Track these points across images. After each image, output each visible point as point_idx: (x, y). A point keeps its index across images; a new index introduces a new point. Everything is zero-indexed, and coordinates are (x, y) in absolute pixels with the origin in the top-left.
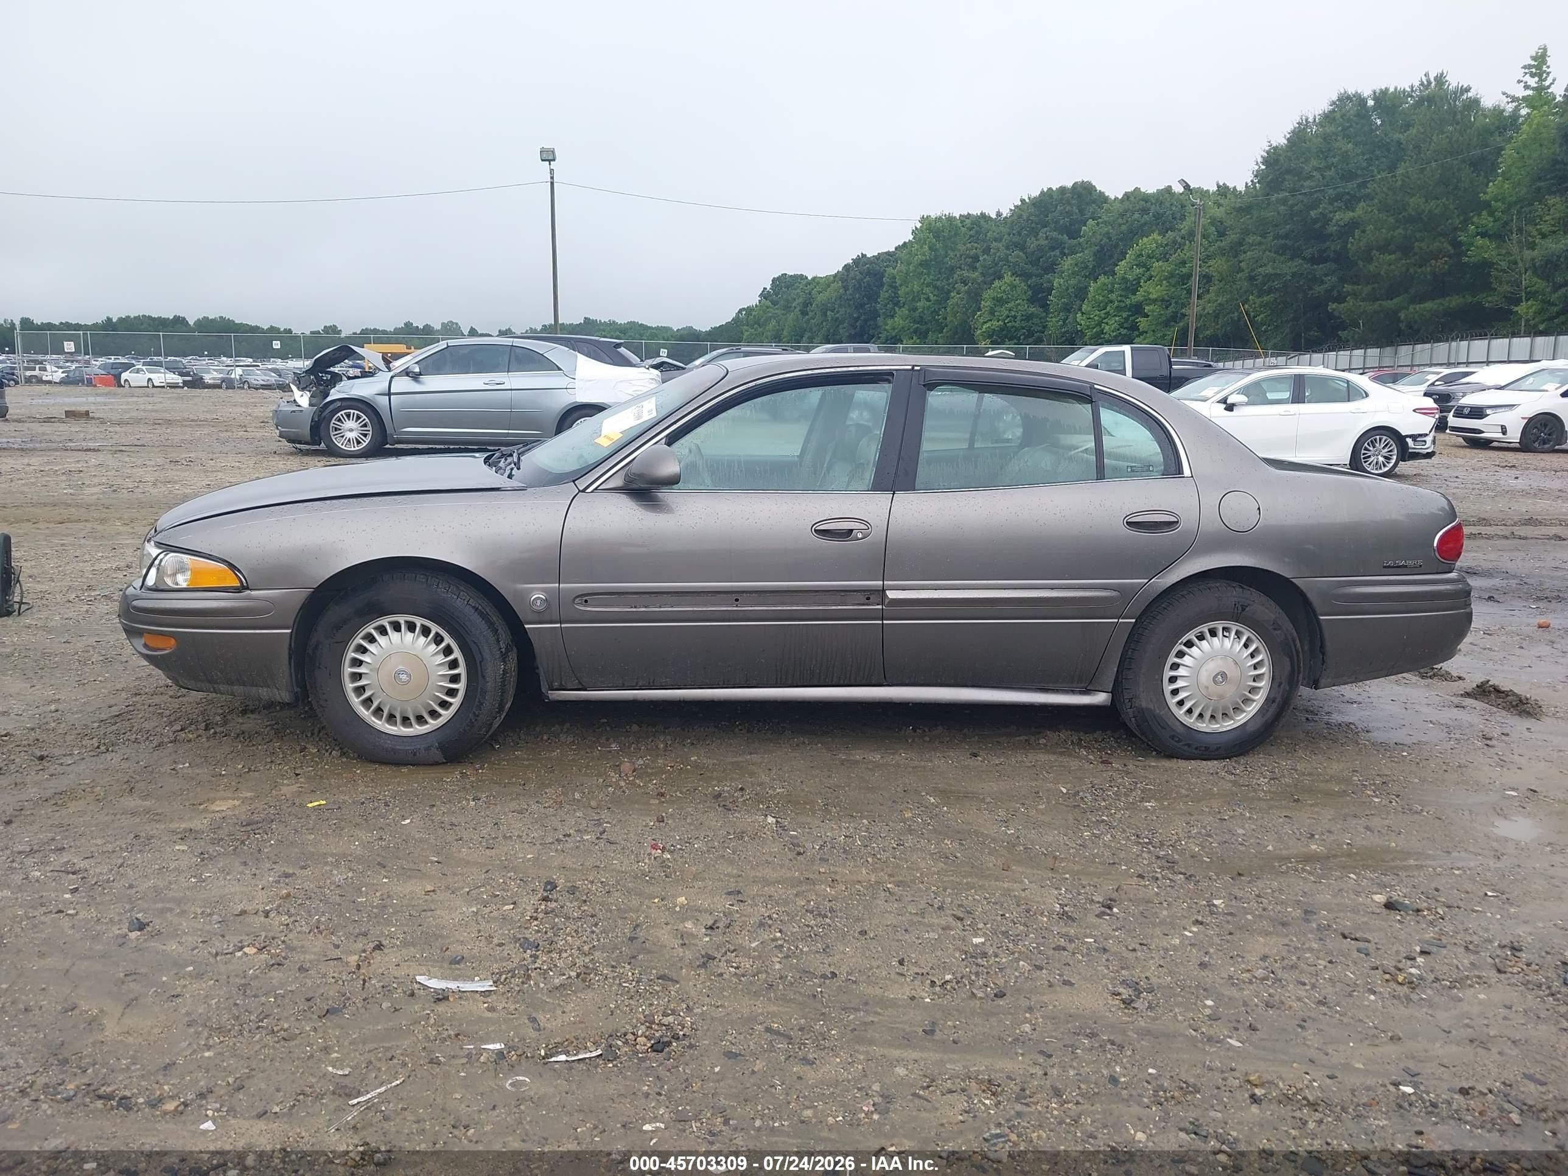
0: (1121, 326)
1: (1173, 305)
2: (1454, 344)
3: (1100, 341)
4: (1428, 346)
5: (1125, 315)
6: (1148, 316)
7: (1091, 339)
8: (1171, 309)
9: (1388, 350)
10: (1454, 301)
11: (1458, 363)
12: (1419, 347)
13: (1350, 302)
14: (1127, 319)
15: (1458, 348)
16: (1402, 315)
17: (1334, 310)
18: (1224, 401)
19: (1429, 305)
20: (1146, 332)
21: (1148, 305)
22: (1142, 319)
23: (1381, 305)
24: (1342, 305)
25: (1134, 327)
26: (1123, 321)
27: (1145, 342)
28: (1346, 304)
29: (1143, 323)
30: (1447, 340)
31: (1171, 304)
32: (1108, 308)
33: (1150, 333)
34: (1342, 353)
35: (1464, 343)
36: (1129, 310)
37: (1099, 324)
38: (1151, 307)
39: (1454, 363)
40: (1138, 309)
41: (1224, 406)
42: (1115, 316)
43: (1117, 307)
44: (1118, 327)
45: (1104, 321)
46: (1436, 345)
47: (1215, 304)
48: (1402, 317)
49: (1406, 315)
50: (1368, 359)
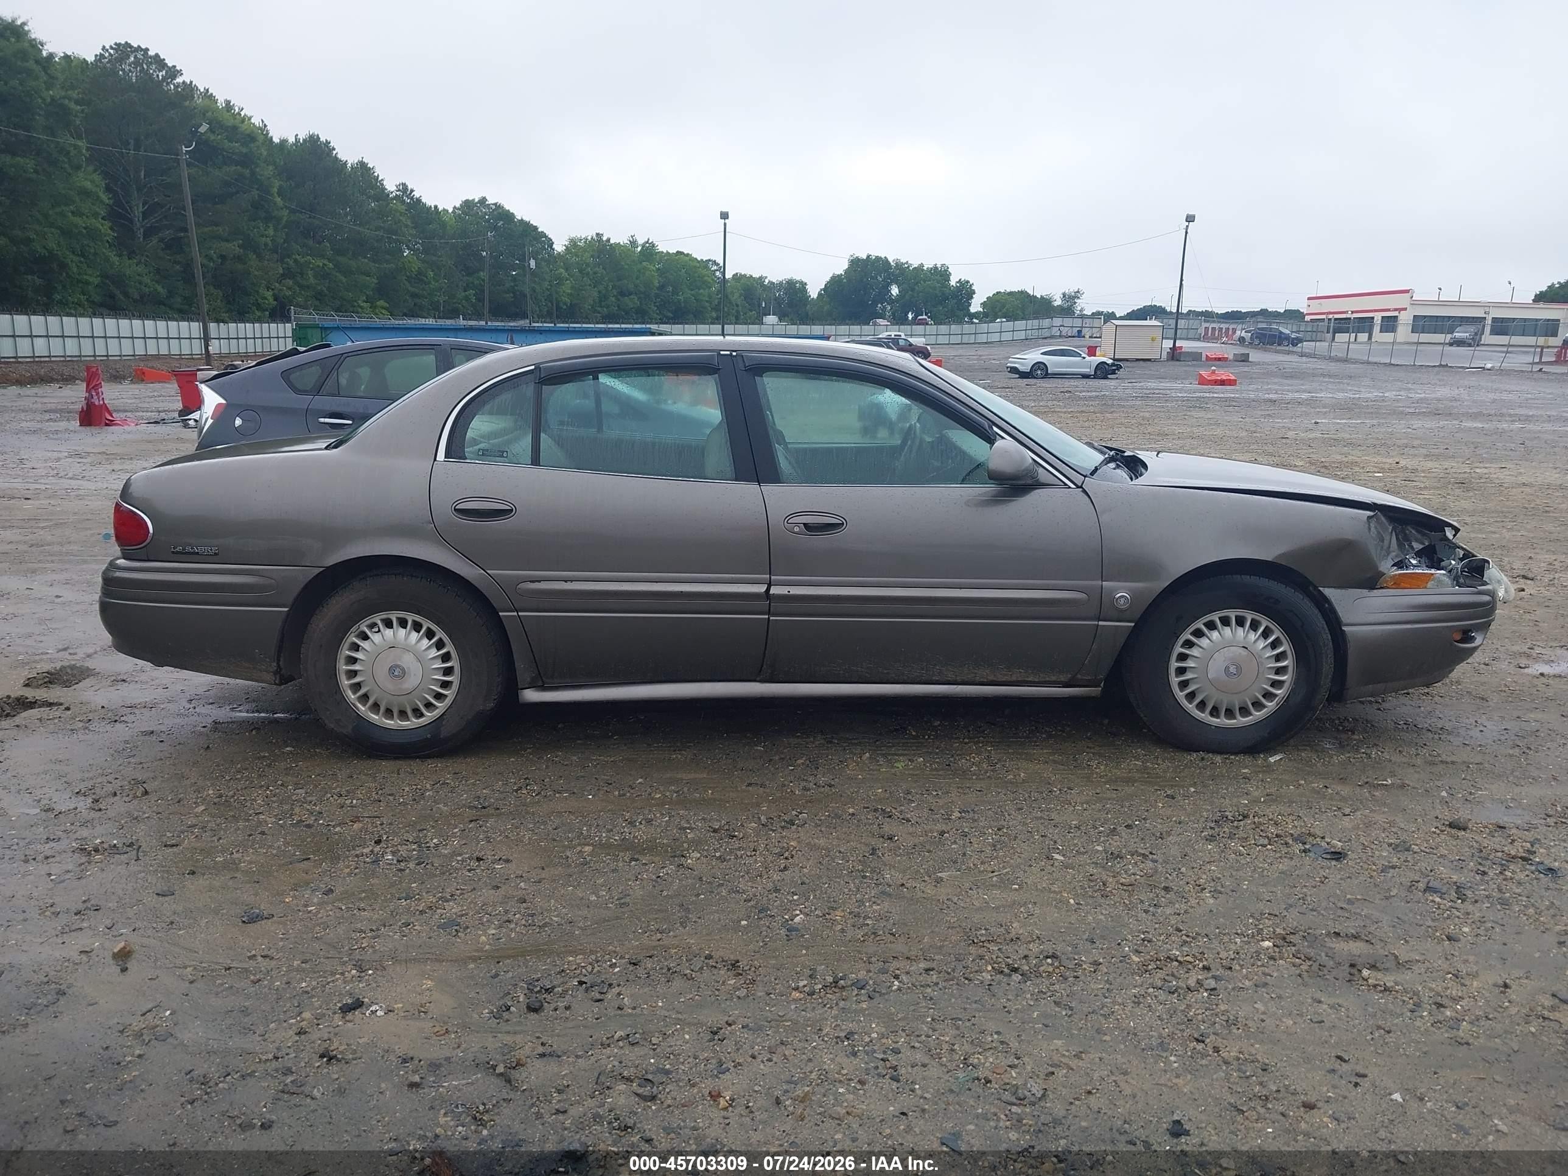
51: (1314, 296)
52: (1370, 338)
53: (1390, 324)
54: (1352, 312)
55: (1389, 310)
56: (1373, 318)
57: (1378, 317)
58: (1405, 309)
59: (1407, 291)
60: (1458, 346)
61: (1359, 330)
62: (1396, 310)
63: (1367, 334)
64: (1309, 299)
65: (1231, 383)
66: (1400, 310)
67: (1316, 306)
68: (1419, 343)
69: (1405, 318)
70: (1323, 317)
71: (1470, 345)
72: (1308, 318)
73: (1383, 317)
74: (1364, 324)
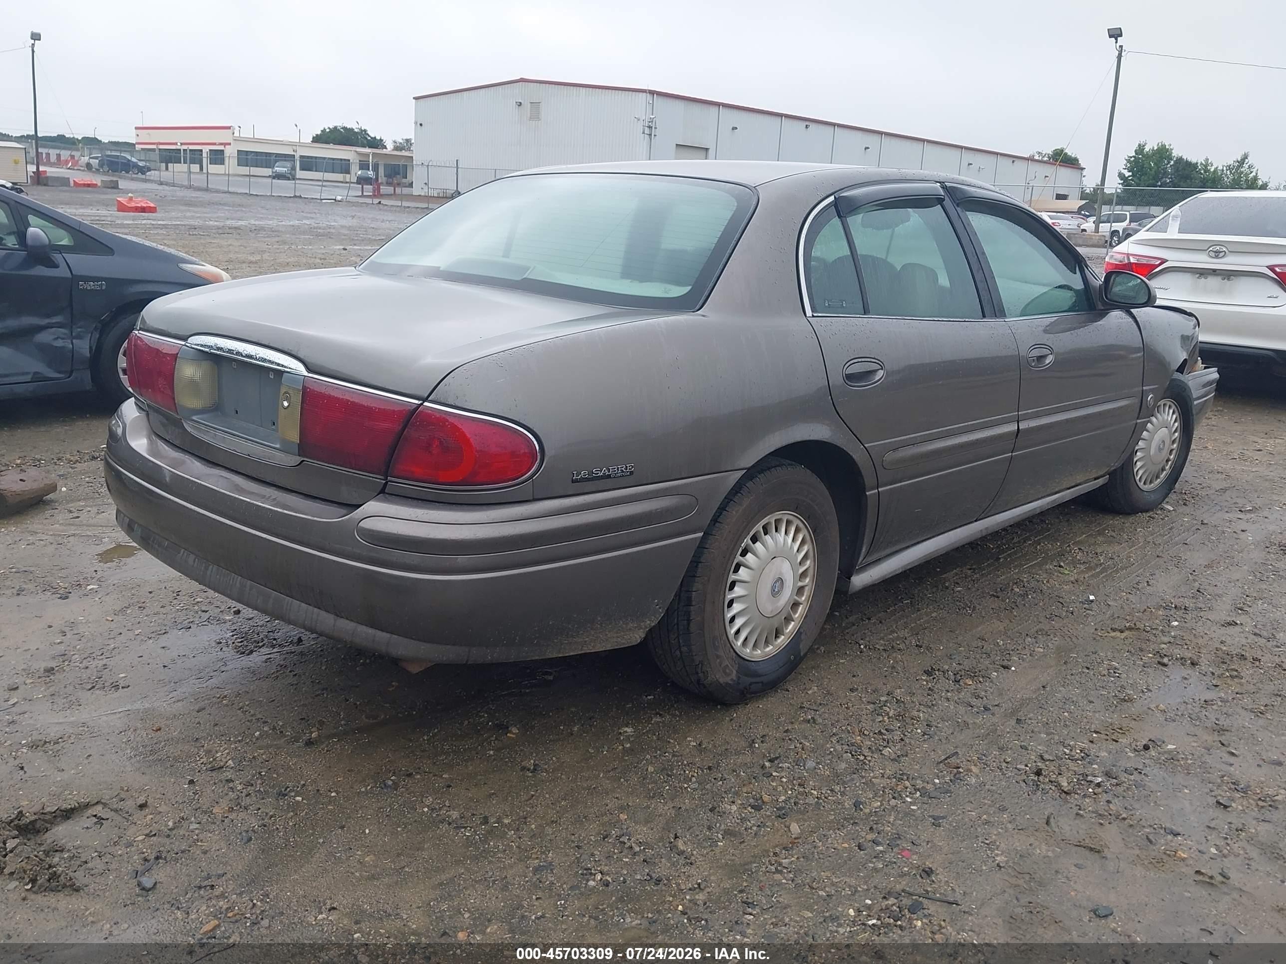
51: (141, 126)
52: (201, 169)
53: (217, 157)
54: (182, 144)
55: (214, 144)
56: (201, 151)
57: (206, 149)
58: (230, 144)
59: (229, 128)
60: (278, 179)
61: (193, 162)
62: (221, 144)
63: (198, 166)
64: (137, 128)
65: (152, 210)
66: (225, 144)
67: (145, 137)
68: (249, 176)
69: (230, 152)
70: (154, 147)
71: (289, 179)
72: (138, 147)
73: (210, 150)
74: (195, 157)
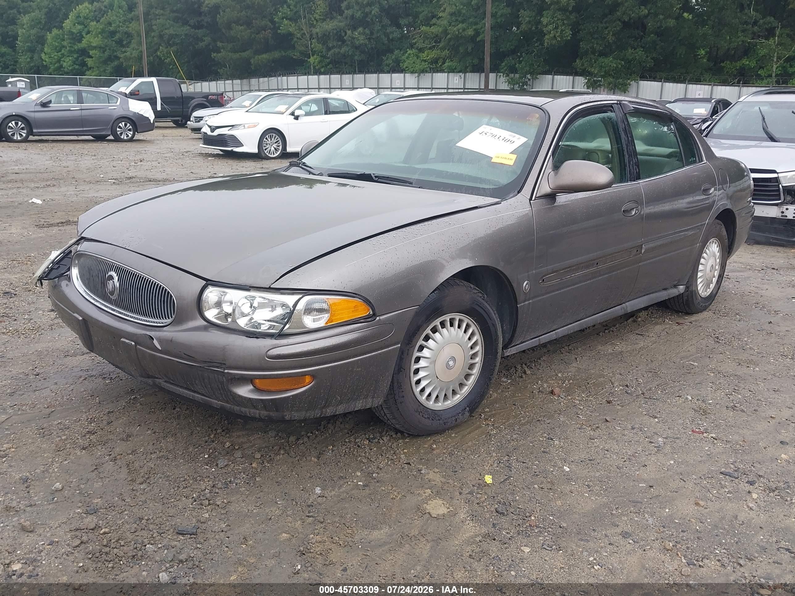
0: (74, 63)
1: (108, 50)
2: (279, 78)
3: (61, 72)
4: (266, 79)
5: (75, 56)
6: (92, 57)
7: (54, 71)
8: (107, 54)
9: (245, 81)
10: (277, 54)
11: (283, 89)
12: (261, 80)
13: (223, 53)
14: (77, 59)
15: (282, 80)
16: (252, 61)
17: (215, 57)
18: (292, 114)
19: (264, 56)
20: (93, 68)
21: (92, 50)
22: (89, 59)
23: (240, 55)
24: (219, 54)
25: (84, 64)
26: (74, 60)
27: (93, 74)
28: (221, 54)
29: (90, 62)
30: (275, 76)
31: (106, 50)
32: (63, 51)
33: (95, 69)
34: (219, 82)
35: (285, 78)
36: (77, 53)
37: (59, 61)
38: (94, 51)
39: (281, 89)
40: (84, 52)
41: (293, 117)
42: (68, 56)
43: (69, 50)
44: (72, 64)
45: (62, 59)
46: (270, 79)
47: (138, 51)
48: (252, 62)
49: (254, 62)
50: (234, 86)
